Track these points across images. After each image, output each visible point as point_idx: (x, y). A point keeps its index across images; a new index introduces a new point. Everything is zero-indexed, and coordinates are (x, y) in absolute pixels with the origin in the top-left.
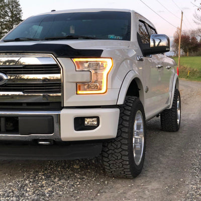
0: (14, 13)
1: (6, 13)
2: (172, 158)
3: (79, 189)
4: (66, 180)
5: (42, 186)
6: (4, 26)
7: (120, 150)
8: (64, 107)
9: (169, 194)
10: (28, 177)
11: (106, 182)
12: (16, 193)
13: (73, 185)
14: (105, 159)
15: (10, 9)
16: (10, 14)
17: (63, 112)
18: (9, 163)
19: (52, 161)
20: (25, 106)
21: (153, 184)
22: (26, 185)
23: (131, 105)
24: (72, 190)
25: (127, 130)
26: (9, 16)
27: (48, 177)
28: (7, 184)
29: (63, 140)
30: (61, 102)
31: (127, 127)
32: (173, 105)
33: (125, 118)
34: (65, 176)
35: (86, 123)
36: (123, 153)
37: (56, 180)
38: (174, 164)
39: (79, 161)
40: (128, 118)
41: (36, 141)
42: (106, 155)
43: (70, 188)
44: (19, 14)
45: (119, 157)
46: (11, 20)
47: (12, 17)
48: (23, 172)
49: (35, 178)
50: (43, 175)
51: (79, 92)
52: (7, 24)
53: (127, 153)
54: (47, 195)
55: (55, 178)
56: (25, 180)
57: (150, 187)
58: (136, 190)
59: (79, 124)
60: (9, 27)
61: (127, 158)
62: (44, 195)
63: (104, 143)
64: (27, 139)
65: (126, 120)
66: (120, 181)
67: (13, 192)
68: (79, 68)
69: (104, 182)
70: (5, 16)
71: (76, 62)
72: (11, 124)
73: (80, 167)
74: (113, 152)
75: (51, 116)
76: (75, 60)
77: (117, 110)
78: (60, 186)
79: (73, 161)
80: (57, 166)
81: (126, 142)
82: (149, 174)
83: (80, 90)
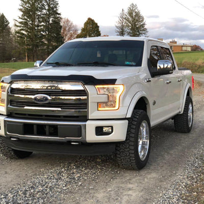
0: (51, 6)
1: (43, 6)
2: (174, 156)
3: (98, 175)
4: (90, 169)
5: (73, 173)
6: (41, 20)
7: (128, 149)
8: (89, 120)
9: (161, 181)
10: (64, 167)
11: (119, 172)
12: (56, 177)
13: (95, 173)
14: (118, 156)
15: (47, 2)
16: (47, 7)
17: (88, 123)
18: (49, 156)
19: (81, 156)
20: (62, 118)
21: (152, 174)
22: (62, 172)
23: (138, 117)
24: (93, 176)
25: (133, 135)
26: (46, 9)
27: (78, 167)
28: (50, 171)
29: (88, 142)
30: (86, 116)
31: (133, 133)
32: (184, 111)
33: (132, 126)
34: (90, 167)
35: (104, 130)
36: (131, 151)
37: (83, 169)
38: (174, 160)
39: (102, 156)
40: (134, 127)
41: (69, 142)
42: (119, 153)
43: (92, 175)
44: (56, 7)
45: (128, 155)
46: (48, 13)
47: (48, 10)
48: (61, 163)
49: (68, 167)
50: (74, 165)
51: (99, 109)
52: (44, 17)
53: (133, 152)
54: (77, 179)
55: (82, 168)
56: (62, 168)
57: (149, 176)
58: (139, 178)
59: (99, 131)
60: (45, 20)
61: (133, 155)
62: (74, 179)
63: (117, 144)
64: (63, 141)
65: (133, 129)
66: (129, 172)
67: (53, 176)
68: (99, 92)
69: (117, 172)
70: (42, 9)
71: (98, 88)
72: (53, 129)
73: (102, 160)
74: (123, 151)
75: (80, 126)
76: (97, 86)
77: (127, 122)
78: (85, 174)
79: (97, 156)
80: (85, 159)
81: (133, 144)
82: (152, 167)
83: (100, 107)
